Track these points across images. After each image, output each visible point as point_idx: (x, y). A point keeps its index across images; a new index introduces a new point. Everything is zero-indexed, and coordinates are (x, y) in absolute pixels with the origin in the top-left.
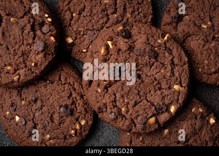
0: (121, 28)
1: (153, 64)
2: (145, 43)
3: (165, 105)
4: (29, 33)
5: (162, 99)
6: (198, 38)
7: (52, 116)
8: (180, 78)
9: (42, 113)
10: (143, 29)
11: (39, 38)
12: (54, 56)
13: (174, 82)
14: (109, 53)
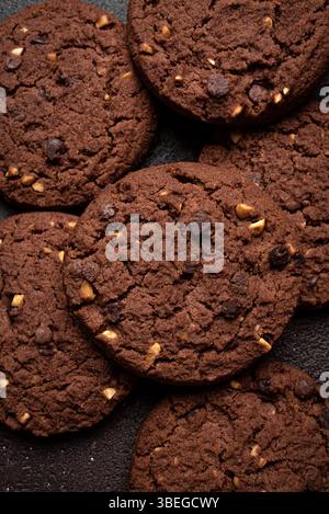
0: (293, 250)
1: (209, 307)
2: (257, 297)
3: (120, 321)
4: (244, 59)
5: (134, 316)
6: (228, 439)
7: (38, 125)
8: (173, 360)
9: (39, 103)
10: (288, 296)
11: (236, 83)
12: (203, 119)
13: (166, 346)
14: (241, 219)
